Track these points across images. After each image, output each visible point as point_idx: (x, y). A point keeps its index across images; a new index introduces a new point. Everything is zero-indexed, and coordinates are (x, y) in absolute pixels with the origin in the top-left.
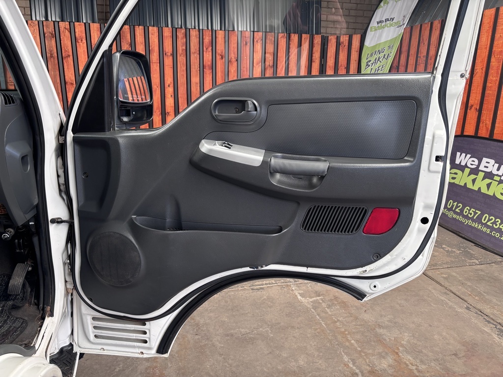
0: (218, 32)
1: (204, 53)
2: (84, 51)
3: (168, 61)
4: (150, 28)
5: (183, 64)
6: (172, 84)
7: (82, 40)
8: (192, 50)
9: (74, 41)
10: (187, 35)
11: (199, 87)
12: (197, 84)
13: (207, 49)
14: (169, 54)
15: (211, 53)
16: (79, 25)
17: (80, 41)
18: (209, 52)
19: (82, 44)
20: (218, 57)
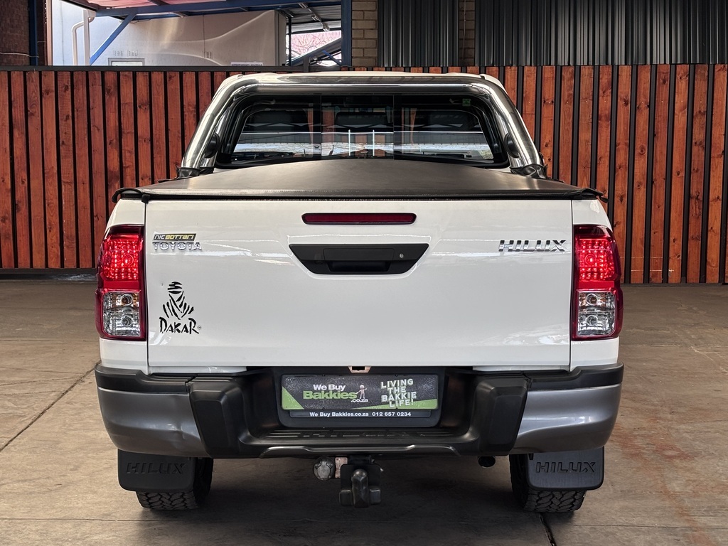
0: (622, 68)
1: (600, 98)
3: (548, 112)
4: (526, 69)
5: (568, 115)
6: (551, 144)
8: (583, 95)
10: (577, 76)
11: (590, 146)
12: (587, 141)
13: (604, 92)
14: (550, 102)
18: (607, 96)
20: (621, 103)
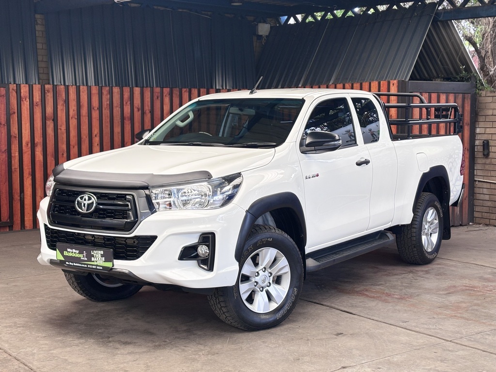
1: (125, 106)
2: (27, 108)
3: (95, 114)
4: (81, 87)
5: (107, 116)
6: (98, 135)
7: (26, 99)
8: (115, 104)
9: (19, 99)
10: (111, 93)
11: (120, 136)
12: (119, 133)
13: (126, 103)
14: (96, 109)
15: (129, 107)
16: (24, 86)
17: (24, 100)
18: (128, 105)
19: (25, 102)
20: (136, 110)
